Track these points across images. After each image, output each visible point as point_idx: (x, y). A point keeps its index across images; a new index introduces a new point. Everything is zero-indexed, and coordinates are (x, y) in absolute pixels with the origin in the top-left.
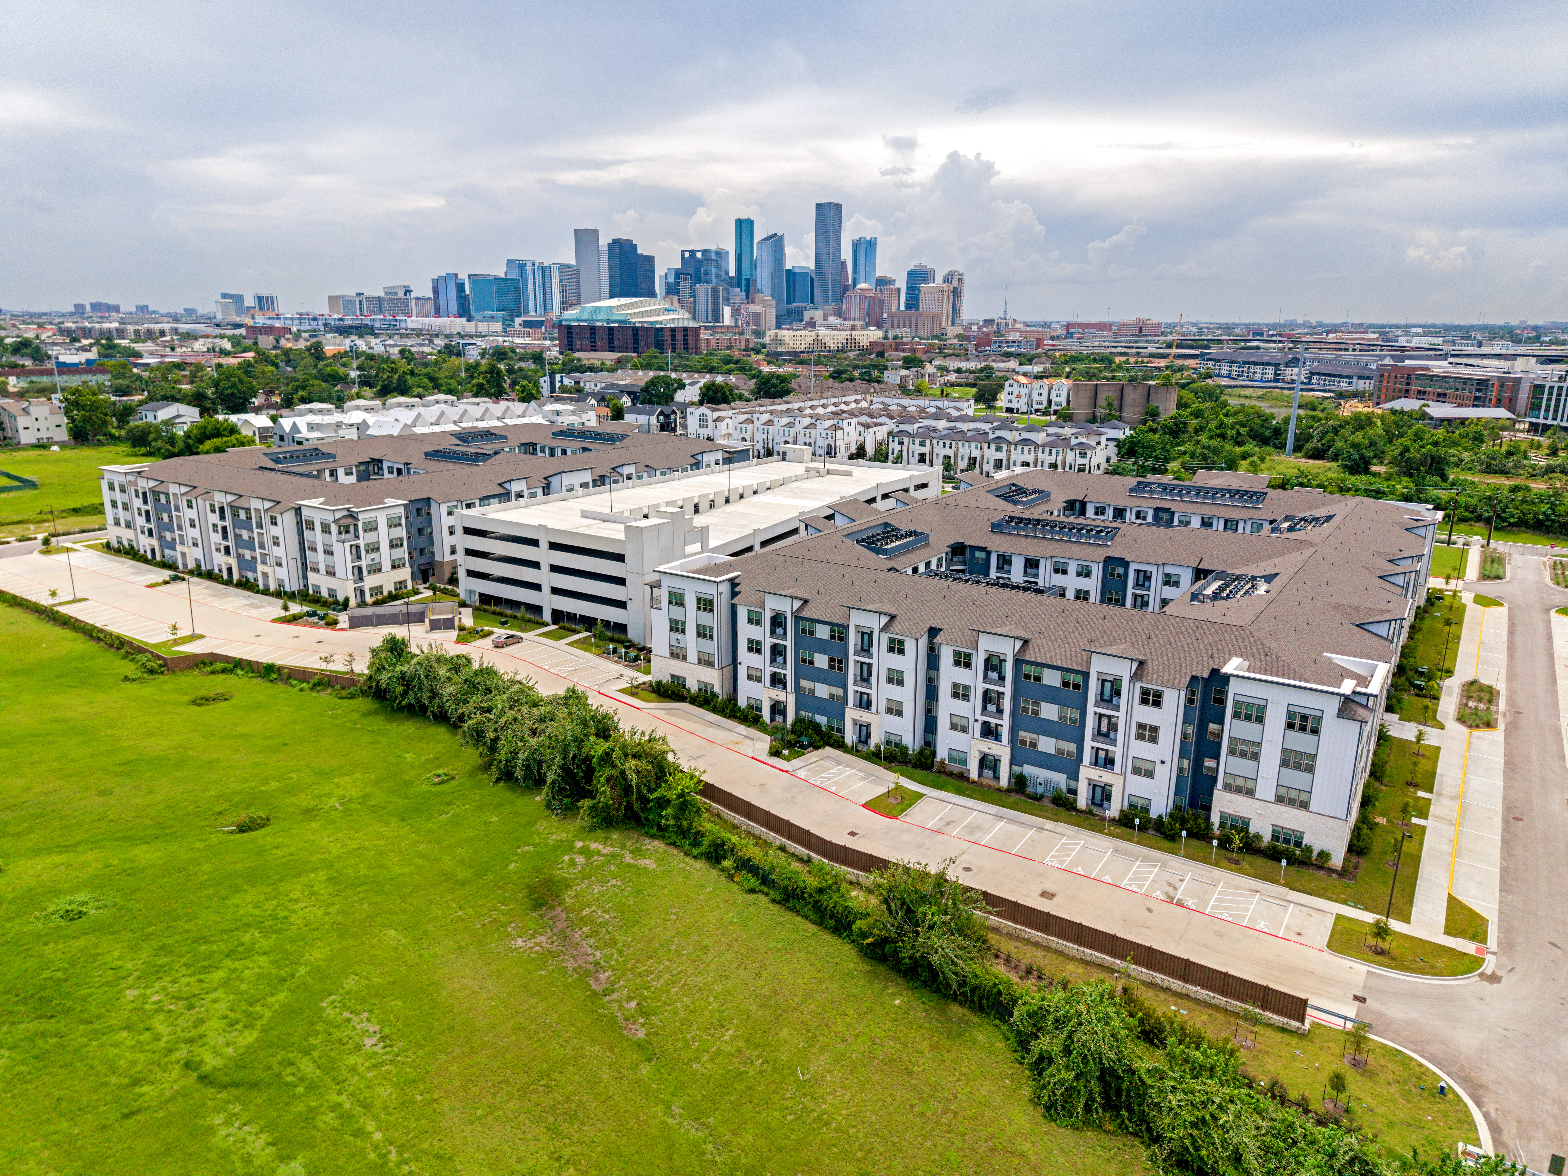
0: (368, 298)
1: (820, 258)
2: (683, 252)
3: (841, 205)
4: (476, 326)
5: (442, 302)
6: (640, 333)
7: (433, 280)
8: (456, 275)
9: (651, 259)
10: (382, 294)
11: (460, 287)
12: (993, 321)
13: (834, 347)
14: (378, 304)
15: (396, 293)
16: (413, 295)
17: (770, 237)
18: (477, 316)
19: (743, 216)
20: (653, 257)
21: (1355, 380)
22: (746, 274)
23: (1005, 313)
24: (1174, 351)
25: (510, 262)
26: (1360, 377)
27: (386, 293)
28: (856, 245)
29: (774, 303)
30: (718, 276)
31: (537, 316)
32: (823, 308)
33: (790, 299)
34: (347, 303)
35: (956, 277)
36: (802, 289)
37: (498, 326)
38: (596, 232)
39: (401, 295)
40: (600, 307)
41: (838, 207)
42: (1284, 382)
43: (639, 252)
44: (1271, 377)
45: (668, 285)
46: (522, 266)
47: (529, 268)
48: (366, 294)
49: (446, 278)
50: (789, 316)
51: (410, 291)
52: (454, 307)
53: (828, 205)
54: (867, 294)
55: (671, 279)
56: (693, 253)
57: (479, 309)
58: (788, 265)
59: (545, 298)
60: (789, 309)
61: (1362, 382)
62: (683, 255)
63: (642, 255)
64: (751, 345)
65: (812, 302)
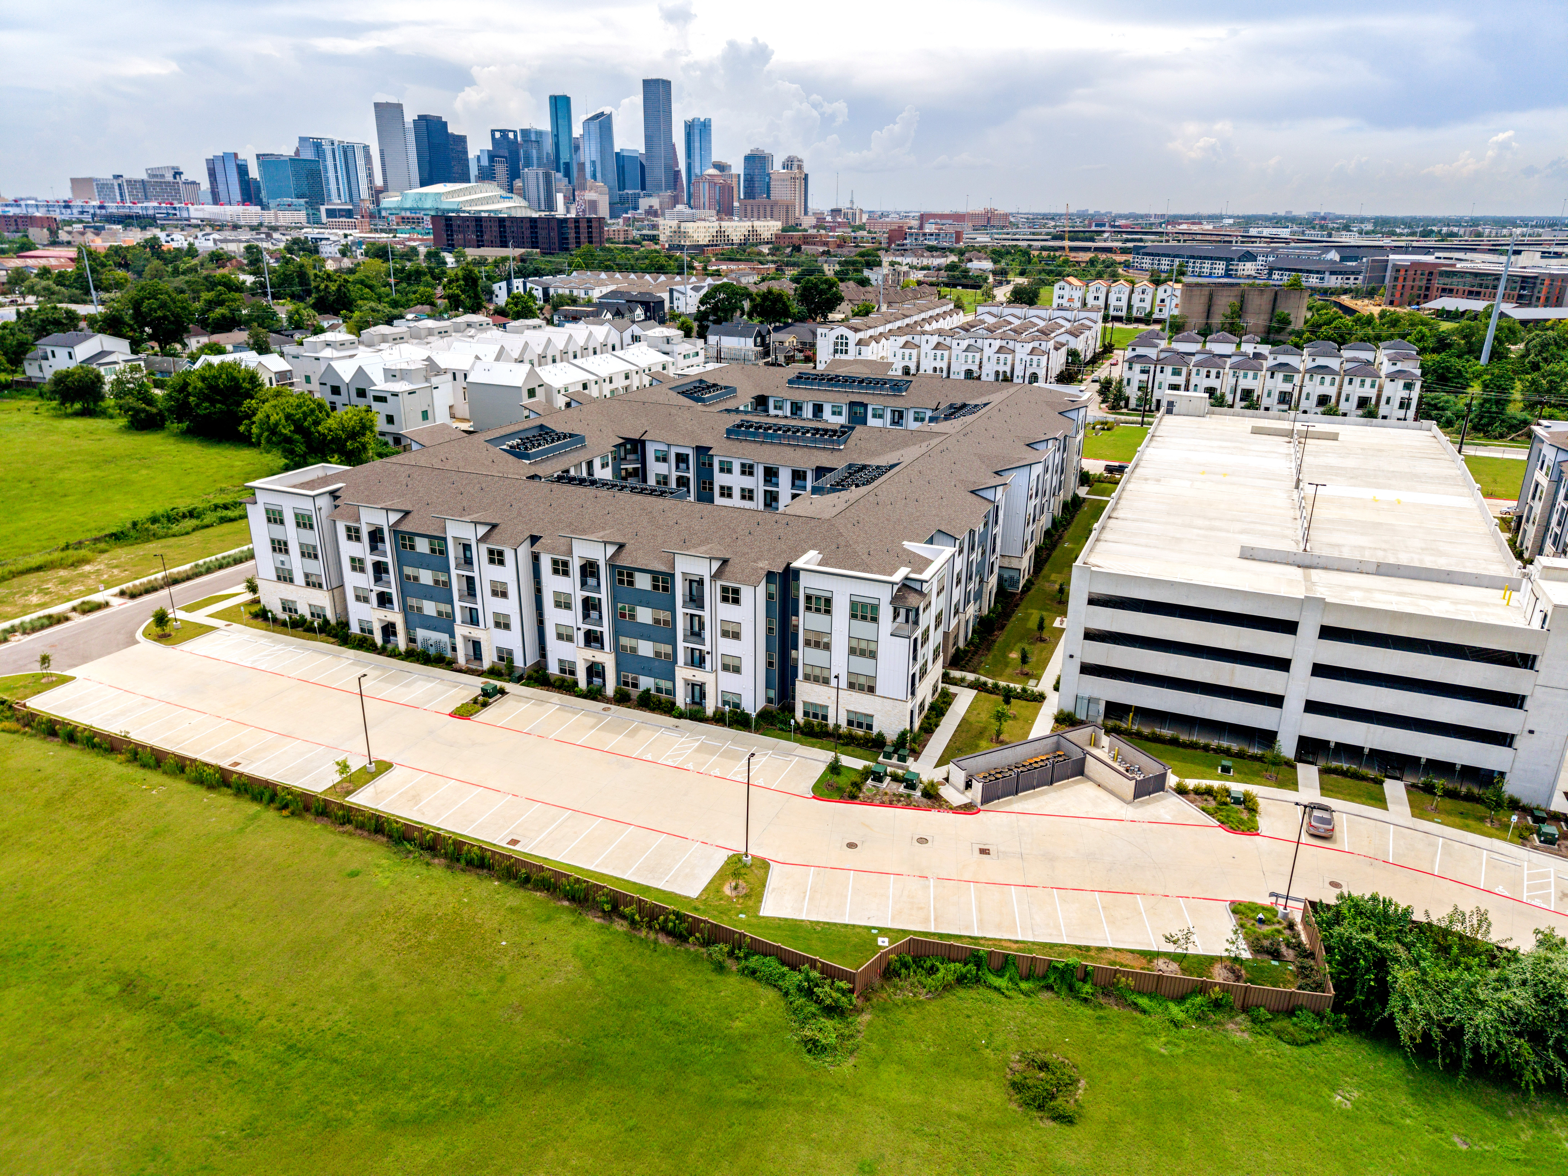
0: (129, 182)
1: (649, 140)
2: (493, 132)
3: (669, 82)
4: (276, 215)
5: (221, 188)
6: (539, 225)
7: (208, 161)
8: (236, 155)
9: (462, 140)
10: (144, 176)
11: (242, 170)
12: (840, 210)
13: (736, 240)
14: (143, 188)
15: (163, 176)
16: (183, 177)
17: (597, 117)
18: (273, 203)
19: (559, 93)
20: (465, 137)
21: (1327, 275)
22: (564, 157)
23: (852, 202)
24: (1067, 243)
25: (302, 140)
26: (1332, 273)
27: (149, 175)
28: (689, 127)
29: (606, 189)
30: (539, 158)
31: (342, 204)
32: (659, 196)
33: (622, 186)
34: (103, 187)
35: (796, 163)
36: (633, 174)
37: (301, 216)
38: (399, 107)
39: (169, 177)
40: (426, 194)
41: (667, 84)
42: (1237, 277)
43: (450, 131)
44: (1221, 272)
45: (480, 168)
46: (317, 146)
47: (327, 148)
48: (127, 176)
49: (224, 158)
50: (622, 204)
51: (180, 174)
52: (236, 192)
53: (657, 81)
54: (717, 180)
55: (485, 162)
56: (504, 132)
57: (273, 195)
58: (617, 149)
59: (349, 182)
60: (620, 196)
61: (1334, 277)
62: (493, 136)
63: (453, 135)
64: (630, 238)
65: (643, 188)
